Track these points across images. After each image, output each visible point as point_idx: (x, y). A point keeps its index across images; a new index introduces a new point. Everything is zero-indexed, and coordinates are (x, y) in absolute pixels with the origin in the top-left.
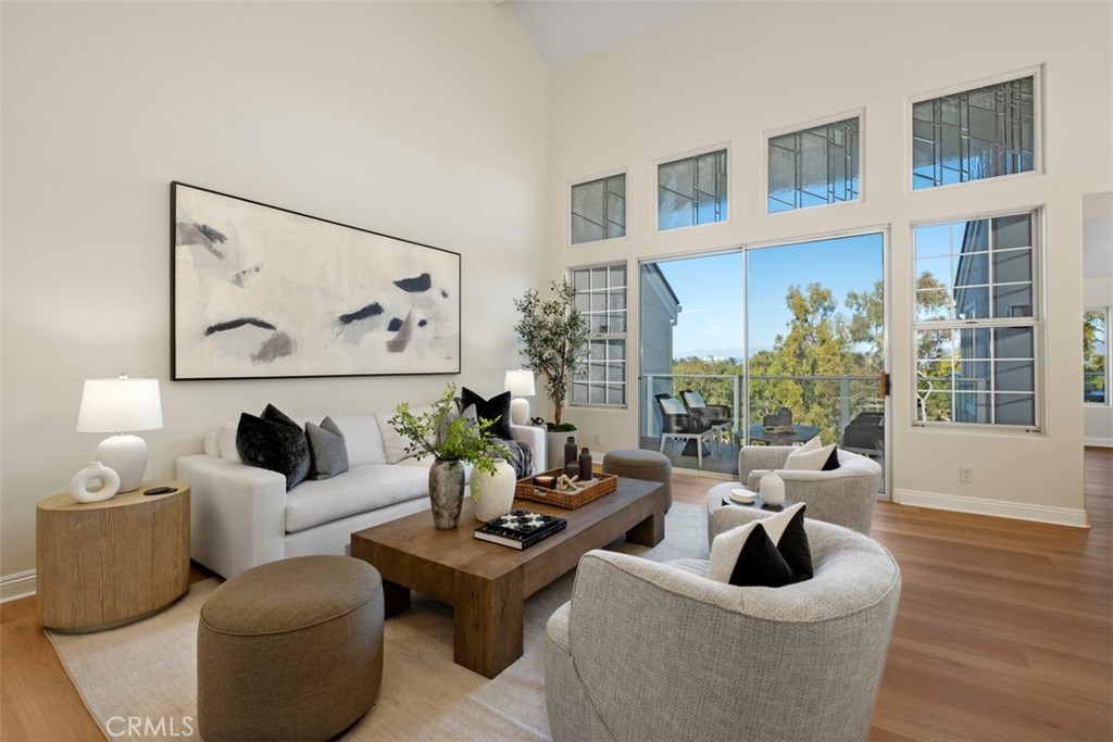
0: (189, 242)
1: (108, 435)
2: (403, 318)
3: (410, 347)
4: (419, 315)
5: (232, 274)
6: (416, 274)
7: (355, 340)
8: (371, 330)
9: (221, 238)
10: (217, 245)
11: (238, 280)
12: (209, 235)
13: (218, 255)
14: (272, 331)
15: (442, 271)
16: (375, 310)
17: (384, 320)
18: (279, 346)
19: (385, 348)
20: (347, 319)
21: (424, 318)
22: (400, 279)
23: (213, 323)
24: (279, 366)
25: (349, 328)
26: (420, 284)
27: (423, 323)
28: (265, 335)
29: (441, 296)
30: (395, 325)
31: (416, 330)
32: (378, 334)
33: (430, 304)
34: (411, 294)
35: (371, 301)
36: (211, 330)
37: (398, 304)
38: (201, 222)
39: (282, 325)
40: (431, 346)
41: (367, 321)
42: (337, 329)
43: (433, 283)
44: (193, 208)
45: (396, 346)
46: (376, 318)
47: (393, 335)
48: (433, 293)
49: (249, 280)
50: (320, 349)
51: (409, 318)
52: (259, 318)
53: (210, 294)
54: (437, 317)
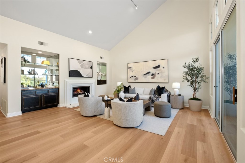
0: (129, 69)
2: (154, 73)
3: (155, 78)
4: (157, 72)
5: (132, 71)
6: (157, 65)
7: (146, 77)
8: (148, 76)
10: (131, 68)
11: (133, 72)
12: (130, 68)
13: (131, 69)
14: (136, 77)
15: (163, 64)
16: (149, 73)
17: (151, 74)
18: (136, 79)
19: (151, 78)
20: (145, 75)
21: (158, 73)
22: (153, 67)
24: (137, 81)
25: (145, 76)
26: (158, 67)
27: (158, 74)
28: (135, 77)
29: (163, 68)
30: (153, 75)
31: (157, 75)
32: (150, 76)
33: (160, 70)
34: (156, 69)
35: (148, 71)
36: (130, 77)
37: (153, 71)
38: (130, 66)
39: (137, 76)
40: (160, 78)
41: (148, 75)
42: (143, 76)
43: (160, 66)
45: (153, 78)
46: (149, 74)
47: (152, 76)
48: (161, 68)
49: (133, 71)
50: (142, 79)
51: (155, 73)
52: (135, 76)
53: (131, 74)
54: (162, 72)
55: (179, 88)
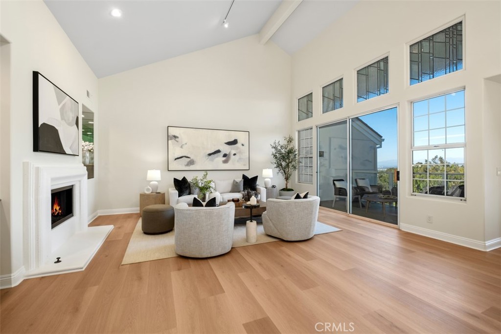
0: (171, 139)
1: (151, 181)
2: (228, 153)
3: (230, 162)
4: (233, 152)
5: (180, 146)
6: (232, 140)
7: (212, 160)
8: (217, 157)
9: (178, 137)
10: (177, 139)
11: (181, 147)
12: (175, 137)
13: (177, 141)
14: (189, 159)
15: (242, 138)
16: (218, 151)
17: (222, 154)
18: (192, 162)
19: (222, 162)
20: (210, 155)
21: (235, 152)
22: (227, 142)
23: (176, 157)
24: (192, 167)
25: (210, 157)
26: (235, 142)
27: (235, 154)
28: (188, 160)
29: (242, 146)
30: (225, 155)
31: (232, 157)
32: (220, 158)
33: (238, 148)
34: (231, 146)
35: (217, 149)
36: (176, 159)
37: (226, 149)
38: (173, 134)
39: (192, 157)
40: (238, 161)
41: (216, 155)
42: (207, 157)
43: (238, 142)
44: (173, 132)
45: (225, 162)
46: (219, 154)
47: (224, 158)
48: (239, 145)
49: (184, 147)
50: (203, 163)
51: (230, 153)
52: (187, 155)
53: (176, 151)
54: (240, 152)
55: (272, 176)
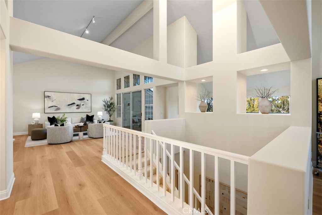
0: (46, 98)
1: (35, 118)
2: (79, 104)
3: (80, 109)
4: (82, 104)
7: (70, 108)
8: (73, 106)
9: (50, 97)
10: (50, 98)
11: (52, 101)
12: (49, 97)
13: (50, 99)
15: (87, 97)
16: (74, 103)
17: (76, 105)
18: (58, 109)
19: (76, 109)
20: (69, 105)
21: (83, 104)
22: (78, 99)
23: (49, 106)
24: (58, 111)
25: (69, 106)
26: (83, 99)
27: (83, 105)
28: (56, 108)
29: (87, 101)
30: (77, 105)
31: (82, 106)
32: (75, 107)
33: (85, 102)
34: (81, 101)
35: (73, 102)
36: (49, 107)
37: (78, 102)
38: (48, 95)
39: (59, 106)
40: (85, 108)
41: (72, 105)
42: (67, 106)
44: (47, 94)
46: (74, 105)
47: (77, 107)
48: (85, 100)
49: (54, 101)
50: (64, 109)
51: (80, 104)
52: (55, 105)
53: (49, 103)
54: (86, 104)
55: (102, 115)
